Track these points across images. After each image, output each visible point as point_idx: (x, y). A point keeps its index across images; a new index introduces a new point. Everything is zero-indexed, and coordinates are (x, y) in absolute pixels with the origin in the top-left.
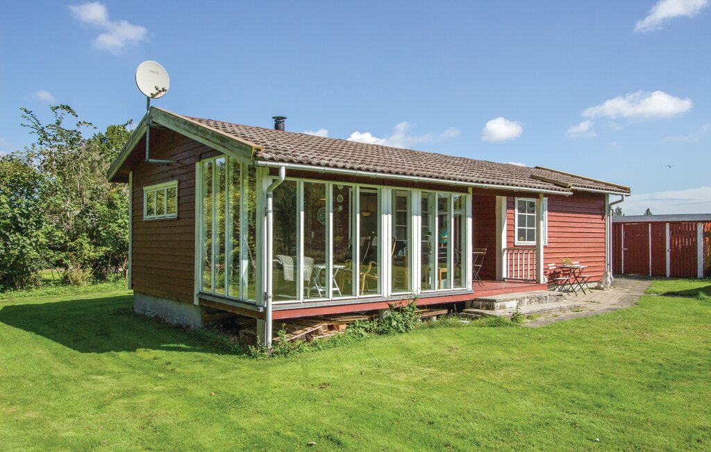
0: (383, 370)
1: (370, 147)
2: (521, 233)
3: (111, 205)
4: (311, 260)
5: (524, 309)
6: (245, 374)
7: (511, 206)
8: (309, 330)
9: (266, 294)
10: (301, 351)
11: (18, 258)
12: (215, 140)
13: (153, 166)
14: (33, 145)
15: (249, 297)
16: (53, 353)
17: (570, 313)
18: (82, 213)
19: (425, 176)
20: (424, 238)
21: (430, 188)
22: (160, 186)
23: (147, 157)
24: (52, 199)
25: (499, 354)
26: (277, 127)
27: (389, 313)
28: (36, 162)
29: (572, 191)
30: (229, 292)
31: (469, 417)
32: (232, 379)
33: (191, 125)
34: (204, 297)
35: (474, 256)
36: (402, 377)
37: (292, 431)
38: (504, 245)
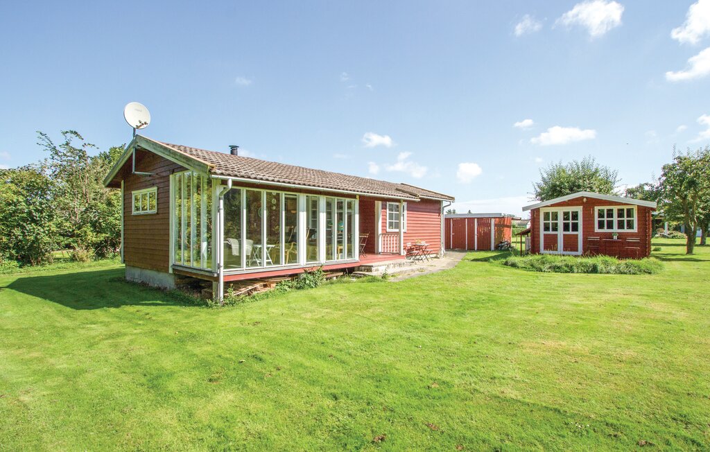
0: (297, 312)
1: (294, 168)
2: (391, 224)
3: (109, 204)
4: (251, 241)
5: (390, 271)
6: (202, 318)
7: (384, 207)
8: (250, 288)
9: (219, 264)
10: (243, 302)
11: (33, 242)
12: (182, 160)
13: (138, 177)
14: (46, 160)
15: (208, 267)
16: (57, 310)
17: (418, 272)
18: (87, 209)
19: (327, 187)
20: (328, 227)
21: (332, 196)
22: (144, 191)
23: (133, 170)
24: (61, 199)
25: (371, 299)
26: (232, 153)
27: (305, 276)
28: (48, 172)
29: (420, 198)
30: (195, 265)
31: (347, 338)
32: (193, 322)
33: (165, 149)
34: (176, 268)
35: (360, 238)
36: (309, 315)
37: (230, 354)
38: (380, 232)
